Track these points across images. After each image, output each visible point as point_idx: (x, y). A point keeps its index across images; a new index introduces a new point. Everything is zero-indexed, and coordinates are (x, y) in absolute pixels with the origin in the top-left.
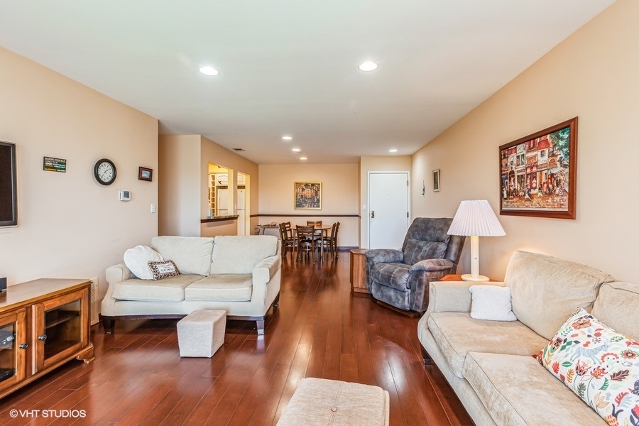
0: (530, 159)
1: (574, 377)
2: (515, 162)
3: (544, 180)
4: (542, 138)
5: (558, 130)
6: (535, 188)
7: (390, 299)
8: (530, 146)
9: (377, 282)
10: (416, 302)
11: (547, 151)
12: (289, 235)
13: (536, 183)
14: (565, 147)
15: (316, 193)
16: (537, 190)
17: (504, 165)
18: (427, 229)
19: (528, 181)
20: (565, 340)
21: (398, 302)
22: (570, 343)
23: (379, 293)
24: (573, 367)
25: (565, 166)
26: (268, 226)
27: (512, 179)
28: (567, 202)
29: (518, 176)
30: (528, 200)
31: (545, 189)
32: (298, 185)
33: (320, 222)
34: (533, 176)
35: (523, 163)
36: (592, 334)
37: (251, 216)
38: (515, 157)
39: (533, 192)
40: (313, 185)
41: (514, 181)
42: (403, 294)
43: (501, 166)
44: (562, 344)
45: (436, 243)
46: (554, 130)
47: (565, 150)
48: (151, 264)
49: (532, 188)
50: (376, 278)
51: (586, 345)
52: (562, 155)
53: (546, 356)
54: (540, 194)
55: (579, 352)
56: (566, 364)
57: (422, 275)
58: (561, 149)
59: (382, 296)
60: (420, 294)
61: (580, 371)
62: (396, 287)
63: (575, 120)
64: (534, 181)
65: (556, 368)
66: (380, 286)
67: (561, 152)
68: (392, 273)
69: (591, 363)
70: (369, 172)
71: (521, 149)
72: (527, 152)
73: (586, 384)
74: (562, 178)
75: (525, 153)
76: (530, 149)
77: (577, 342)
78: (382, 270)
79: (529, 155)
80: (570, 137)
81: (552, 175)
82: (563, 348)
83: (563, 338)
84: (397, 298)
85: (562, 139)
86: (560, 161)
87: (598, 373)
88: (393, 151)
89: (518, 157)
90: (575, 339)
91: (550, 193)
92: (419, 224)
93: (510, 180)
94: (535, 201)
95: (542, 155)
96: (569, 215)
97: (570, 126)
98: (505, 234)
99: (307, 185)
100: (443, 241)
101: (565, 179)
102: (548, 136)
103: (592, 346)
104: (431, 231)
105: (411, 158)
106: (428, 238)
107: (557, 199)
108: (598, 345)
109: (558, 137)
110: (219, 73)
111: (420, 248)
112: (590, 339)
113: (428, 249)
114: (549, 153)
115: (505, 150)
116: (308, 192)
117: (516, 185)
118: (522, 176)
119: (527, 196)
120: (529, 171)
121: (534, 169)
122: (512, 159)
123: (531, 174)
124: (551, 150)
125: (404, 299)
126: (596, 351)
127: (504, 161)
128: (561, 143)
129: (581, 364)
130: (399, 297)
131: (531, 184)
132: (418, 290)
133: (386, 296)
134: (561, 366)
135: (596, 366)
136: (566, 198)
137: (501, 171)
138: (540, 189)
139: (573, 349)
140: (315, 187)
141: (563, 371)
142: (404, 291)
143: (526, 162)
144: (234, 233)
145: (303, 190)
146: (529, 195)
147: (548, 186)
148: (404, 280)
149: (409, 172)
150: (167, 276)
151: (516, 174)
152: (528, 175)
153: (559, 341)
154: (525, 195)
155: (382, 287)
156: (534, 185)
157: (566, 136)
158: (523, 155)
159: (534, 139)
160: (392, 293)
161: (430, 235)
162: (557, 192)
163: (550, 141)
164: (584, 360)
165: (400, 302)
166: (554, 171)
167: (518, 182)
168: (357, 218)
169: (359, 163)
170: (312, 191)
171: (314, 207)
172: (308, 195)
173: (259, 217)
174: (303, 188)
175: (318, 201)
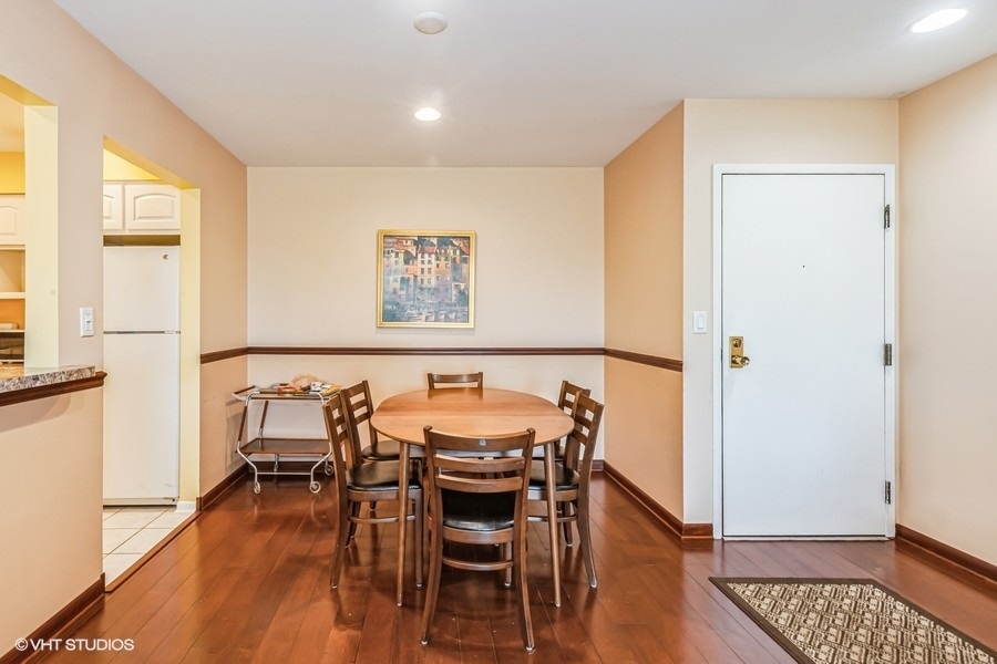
12: (365, 443)
15: (457, 270)
26: (281, 392)
32: (390, 240)
33: (478, 377)
37: (206, 359)
40: (444, 241)
70: (719, 169)
99: (420, 242)
116: (429, 268)
140: (456, 247)
145: (409, 259)
149: (891, 170)
168: (602, 358)
169: (607, 168)
170: (442, 262)
171: (447, 319)
172: (426, 276)
173: (250, 357)
174: (407, 253)
175: (463, 297)
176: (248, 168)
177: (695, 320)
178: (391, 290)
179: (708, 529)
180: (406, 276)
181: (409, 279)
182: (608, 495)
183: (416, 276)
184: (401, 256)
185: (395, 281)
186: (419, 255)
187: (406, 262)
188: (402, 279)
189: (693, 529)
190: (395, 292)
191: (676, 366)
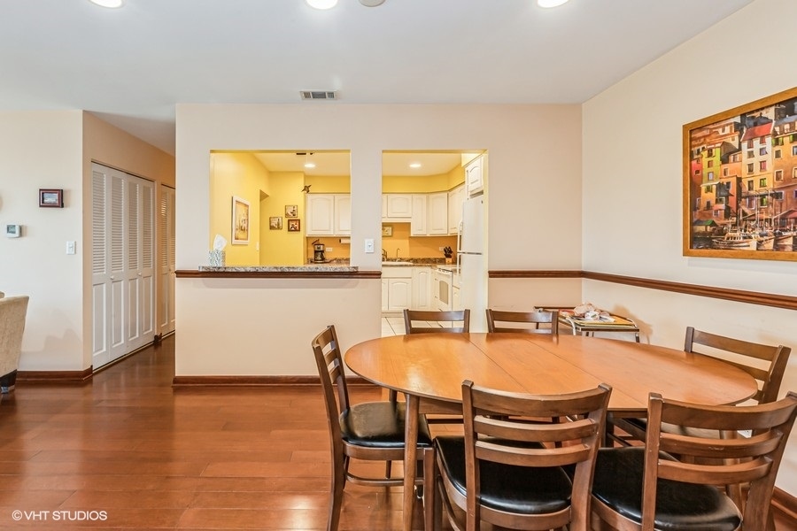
37: (493, 274)
145: (728, 154)
174: (725, 145)
178: (704, 204)
180: (725, 181)
181: (728, 183)
183: (739, 180)
184: (717, 153)
185: (709, 189)
186: (745, 145)
187: (724, 160)
188: (720, 186)
190: (709, 206)
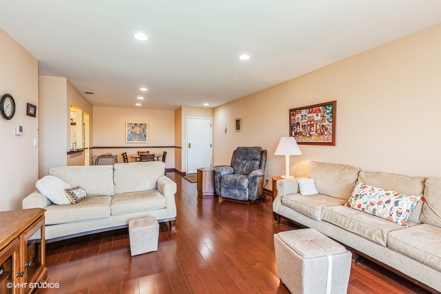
0: (309, 117)
1: (370, 207)
2: (300, 118)
3: (318, 128)
4: (317, 108)
5: (326, 105)
6: (313, 131)
7: (236, 195)
8: (309, 111)
9: (226, 186)
10: (253, 195)
11: (320, 114)
13: (314, 129)
14: (330, 113)
15: (144, 130)
16: (314, 133)
17: (292, 119)
18: (247, 153)
19: (309, 128)
20: (360, 195)
21: (241, 197)
22: (363, 195)
23: (227, 193)
24: (369, 203)
25: (330, 122)
27: (298, 126)
28: (331, 138)
29: (302, 125)
30: (308, 137)
31: (319, 132)
32: (128, 124)
33: (148, 152)
34: (312, 126)
35: (305, 119)
36: (371, 190)
37: (90, 149)
38: (300, 116)
39: (311, 133)
40: (141, 124)
41: (299, 128)
42: (245, 191)
43: (290, 119)
44: (359, 196)
45: (253, 161)
46: (324, 105)
47: (330, 115)
48: (68, 191)
49: (311, 131)
50: (225, 184)
51: (370, 194)
52: (329, 117)
53: (353, 203)
54: (316, 134)
55: (368, 197)
56: (365, 203)
57: (256, 179)
58: (328, 114)
59: (229, 195)
60: (255, 190)
61: (372, 204)
62: (240, 188)
63: (335, 102)
64: (312, 128)
65: (359, 206)
66: (227, 189)
67: (328, 115)
68: (236, 180)
69: (376, 200)
70: (187, 117)
71: (304, 112)
72: (308, 114)
73: (376, 208)
74: (328, 127)
75: (306, 114)
76: (310, 113)
77: (366, 194)
78: (229, 179)
79: (309, 115)
80: (333, 109)
81: (323, 126)
82: (361, 198)
83: (359, 194)
84: (241, 194)
85: (329, 110)
86: (328, 119)
87: (380, 203)
88: (206, 105)
89: (302, 116)
90: (364, 193)
91: (322, 134)
92: (242, 151)
93: (297, 126)
94: (313, 137)
95: (317, 116)
96: (332, 144)
97: (333, 104)
98: (301, 154)
99: (135, 124)
100: (257, 160)
101: (330, 128)
102: (321, 108)
103: (373, 194)
104: (250, 155)
105: (213, 110)
106: (248, 158)
107: (325, 136)
108: (375, 193)
109: (326, 108)
110: (148, 39)
111: (244, 165)
112: (371, 192)
113: (249, 165)
114: (321, 115)
115: (293, 112)
116: (137, 130)
117: (301, 130)
118: (305, 125)
119: (308, 135)
120: (309, 123)
121: (312, 122)
122: (298, 117)
123: (311, 124)
124: (322, 114)
125: (246, 194)
126: (375, 196)
127: (293, 118)
128: (328, 111)
129: (372, 202)
130: (242, 193)
131: (311, 130)
132: (254, 188)
133: (232, 194)
134: (362, 205)
135: (378, 201)
136: (331, 136)
137: (290, 122)
138: (316, 132)
139: (365, 197)
140: (143, 126)
141: (363, 206)
142: (245, 190)
143: (307, 118)
144: (82, 164)
145: (133, 128)
146: (309, 135)
147: (320, 131)
148: (245, 183)
149: (211, 119)
150: (84, 199)
151: (301, 124)
152: (308, 125)
153: (357, 195)
154: (306, 135)
155: (229, 190)
156: (312, 130)
157: (331, 108)
158: (305, 115)
159: (312, 108)
160: (237, 192)
161: (250, 157)
162: (326, 133)
163: (322, 110)
164: (372, 200)
165: (243, 196)
166: (324, 124)
167: (302, 128)
168: (174, 148)
169: (175, 111)
170: (141, 129)
171: (142, 141)
172: (137, 132)
173: (94, 149)
174: (133, 127)
175: (145, 136)
176: (93, 107)
177: (183, 141)
178: (129, 134)
179: (185, 173)
181: (133, 132)
182: (175, 175)
183: (135, 132)
185: (130, 132)
186: (135, 127)
187: (132, 128)
189: (183, 173)
191: (181, 148)
